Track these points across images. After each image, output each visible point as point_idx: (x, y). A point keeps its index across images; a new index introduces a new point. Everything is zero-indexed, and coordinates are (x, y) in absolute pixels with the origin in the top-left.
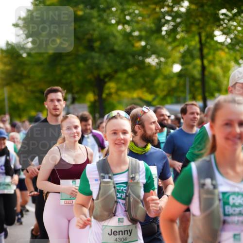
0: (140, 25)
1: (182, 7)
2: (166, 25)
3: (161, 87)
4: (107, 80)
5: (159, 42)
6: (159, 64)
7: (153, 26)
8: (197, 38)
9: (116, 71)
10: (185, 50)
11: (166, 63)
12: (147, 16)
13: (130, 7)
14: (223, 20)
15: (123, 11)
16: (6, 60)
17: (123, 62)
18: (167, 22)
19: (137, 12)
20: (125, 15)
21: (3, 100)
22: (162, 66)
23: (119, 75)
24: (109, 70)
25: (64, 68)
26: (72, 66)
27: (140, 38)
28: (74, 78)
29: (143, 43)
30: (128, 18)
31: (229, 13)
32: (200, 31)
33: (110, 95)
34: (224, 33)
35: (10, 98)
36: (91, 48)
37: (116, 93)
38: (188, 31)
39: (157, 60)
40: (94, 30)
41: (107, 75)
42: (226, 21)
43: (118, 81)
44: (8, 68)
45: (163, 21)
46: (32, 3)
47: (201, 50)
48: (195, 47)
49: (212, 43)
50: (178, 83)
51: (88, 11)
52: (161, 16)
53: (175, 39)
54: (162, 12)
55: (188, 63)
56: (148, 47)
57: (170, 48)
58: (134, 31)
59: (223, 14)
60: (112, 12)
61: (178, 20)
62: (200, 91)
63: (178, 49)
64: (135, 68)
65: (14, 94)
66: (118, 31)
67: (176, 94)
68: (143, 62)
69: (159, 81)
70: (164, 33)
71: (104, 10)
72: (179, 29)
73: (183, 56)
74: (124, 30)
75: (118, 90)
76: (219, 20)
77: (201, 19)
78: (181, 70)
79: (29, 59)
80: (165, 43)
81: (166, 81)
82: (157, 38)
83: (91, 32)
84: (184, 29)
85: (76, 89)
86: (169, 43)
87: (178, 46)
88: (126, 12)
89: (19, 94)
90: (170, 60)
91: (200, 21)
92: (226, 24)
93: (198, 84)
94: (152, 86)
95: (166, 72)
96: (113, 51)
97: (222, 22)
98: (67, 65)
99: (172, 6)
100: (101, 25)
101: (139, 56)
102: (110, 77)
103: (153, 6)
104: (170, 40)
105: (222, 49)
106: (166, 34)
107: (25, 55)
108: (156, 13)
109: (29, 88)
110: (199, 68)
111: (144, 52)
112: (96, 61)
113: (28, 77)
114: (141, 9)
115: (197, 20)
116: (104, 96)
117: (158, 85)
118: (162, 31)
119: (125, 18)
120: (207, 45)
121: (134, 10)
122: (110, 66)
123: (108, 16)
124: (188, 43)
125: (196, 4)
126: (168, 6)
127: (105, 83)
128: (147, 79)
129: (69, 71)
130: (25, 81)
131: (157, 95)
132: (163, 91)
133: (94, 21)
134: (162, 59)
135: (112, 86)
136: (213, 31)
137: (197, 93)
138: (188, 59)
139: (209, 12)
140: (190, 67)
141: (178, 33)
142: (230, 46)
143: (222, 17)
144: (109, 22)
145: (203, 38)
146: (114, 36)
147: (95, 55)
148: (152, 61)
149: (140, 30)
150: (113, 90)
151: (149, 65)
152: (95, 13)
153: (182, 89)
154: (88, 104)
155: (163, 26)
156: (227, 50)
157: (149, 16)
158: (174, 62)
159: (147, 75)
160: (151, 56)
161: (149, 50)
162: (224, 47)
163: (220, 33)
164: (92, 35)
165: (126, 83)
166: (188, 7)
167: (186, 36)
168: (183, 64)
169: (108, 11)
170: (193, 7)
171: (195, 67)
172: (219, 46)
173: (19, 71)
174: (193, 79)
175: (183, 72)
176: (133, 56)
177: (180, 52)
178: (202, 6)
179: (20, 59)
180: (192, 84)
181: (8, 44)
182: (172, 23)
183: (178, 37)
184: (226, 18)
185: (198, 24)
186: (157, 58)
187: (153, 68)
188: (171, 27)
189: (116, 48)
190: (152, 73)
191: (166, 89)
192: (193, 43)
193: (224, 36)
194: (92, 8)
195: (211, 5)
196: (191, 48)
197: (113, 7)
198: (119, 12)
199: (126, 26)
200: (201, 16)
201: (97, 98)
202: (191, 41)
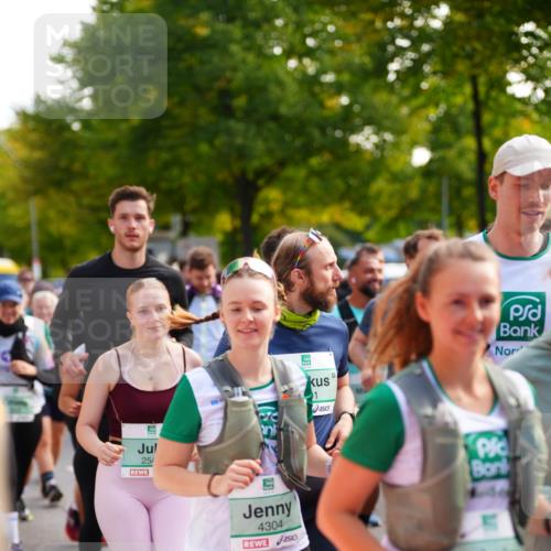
0: (339, 59)
1: (435, 17)
2: (397, 59)
3: (384, 199)
4: (261, 182)
5: (381, 98)
6: (380, 146)
7: (367, 60)
8: (468, 89)
9: (282, 164)
10: (441, 115)
11: (396, 145)
12: (353, 38)
13: (317, 18)
14: (528, 47)
15: (299, 26)
16: (34, 137)
17: (298, 142)
18: (400, 51)
19: (331, 28)
20: (305, 36)
21: (28, 228)
22: (388, 153)
23: (290, 172)
24: (267, 161)
25: (165, 156)
26: (183, 152)
27: (338, 88)
28: (187, 179)
29: (344, 100)
30: (310, 42)
31: (540, 32)
32: (476, 71)
33: (268, 216)
34: (529, 78)
35: (43, 222)
36: (226, 110)
37: (282, 212)
38: (446, 73)
39: (375, 139)
40: (235, 69)
41: (261, 173)
42: (535, 50)
43: (288, 184)
44: (38, 155)
45: (391, 48)
46: (94, 9)
47: (477, 115)
48: (462, 109)
49: (503, 99)
50: (424, 191)
51: (221, 26)
52: (387, 37)
53: (417, 91)
54: (389, 29)
55: (448, 146)
56: (357, 108)
57: (405, 110)
58: (325, 72)
59: (527, 34)
60: (275, 28)
61: (426, 48)
62: (473, 208)
63: (423, 113)
64: (327, 157)
65: (52, 214)
66: (288, 73)
67: (419, 216)
68: (344, 143)
69: (380, 185)
70: (392, 77)
71: (257, 25)
72: (427, 68)
73: (436, 129)
74: (302, 70)
75: (287, 205)
76: (519, 47)
77: (478, 46)
78: (431, 161)
79: (87, 135)
80: (394, 99)
81: (397, 186)
82: (376, 89)
83: (228, 74)
84: (438, 67)
85: (191, 203)
86: (404, 100)
87: (424, 106)
88: (307, 30)
89: (64, 215)
90: (405, 139)
91: (474, 50)
92: (535, 56)
93: (469, 192)
94: (364, 197)
95: (397, 167)
96: (276, 117)
97: (525, 53)
98: (172, 148)
99: (412, 15)
100: (251, 58)
101: (335, 129)
102: (269, 176)
103: (367, 16)
104: (406, 92)
105: (525, 115)
106: (398, 79)
107: (76, 126)
108: (376, 31)
109: (87, 201)
110: (472, 157)
111: (347, 121)
112: (239, 141)
113: (84, 175)
114: (341, 23)
115: (468, 48)
116: (255, 218)
117: (379, 193)
118: (386, 72)
119: (304, 43)
120: (491, 103)
121: (325, 25)
122: (270, 152)
123: (266, 37)
124: (447, 100)
125: (466, 11)
126: (403, 16)
127: (257, 189)
128: (353, 181)
129: (176, 162)
130: (76, 185)
131: (375, 218)
132: (388, 208)
133: (234, 48)
134: (388, 137)
135: (272, 196)
136: (506, 72)
137: (466, 214)
138: (447, 136)
139: (496, 29)
140: (451, 154)
141: (424, 77)
142: (544, 108)
143: (524, 40)
144: (268, 51)
145: (482, 89)
146: (280, 83)
147: (237, 126)
148: (365, 139)
149: (338, 71)
150: (275, 207)
151: (359, 150)
152: (236, 31)
153: (432, 203)
154: (219, 237)
155: (392, 60)
156: (535, 116)
157: (359, 39)
158: (414, 144)
159: (355, 173)
160: (362, 130)
161: (358, 115)
162: (530, 109)
163: (520, 77)
164: (229, 81)
165: (305, 190)
166: (447, 17)
167: (443, 83)
168: (434, 146)
169: (266, 27)
170: (460, 17)
171: (461, 154)
172: (519, 106)
173: (63, 163)
174: (458, 182)
175: (435, 166)
176: (323, 130)
177: (427, 119)
178: (480, 15)
179: (67, 135)
180: (456, 193)
181: (38, 100)
182: (411, 55)
183: (425, 85)
184: (535, 42)
185: (470, 57)
186: (377, 133)
187: (368, 157)
188: (408, 63)
189: (283, 110)
190: (366, 169)
191: (396, 203)
192: (459, 100)
193: (530, 85)
194: (230, 20)
195: (501, 14)
196: (454, 111)
197: (278, 17)
198: (291, 28)
199: (306, 61)
200: (478, 38)
201: (238, 223)
202: (454, 94)
